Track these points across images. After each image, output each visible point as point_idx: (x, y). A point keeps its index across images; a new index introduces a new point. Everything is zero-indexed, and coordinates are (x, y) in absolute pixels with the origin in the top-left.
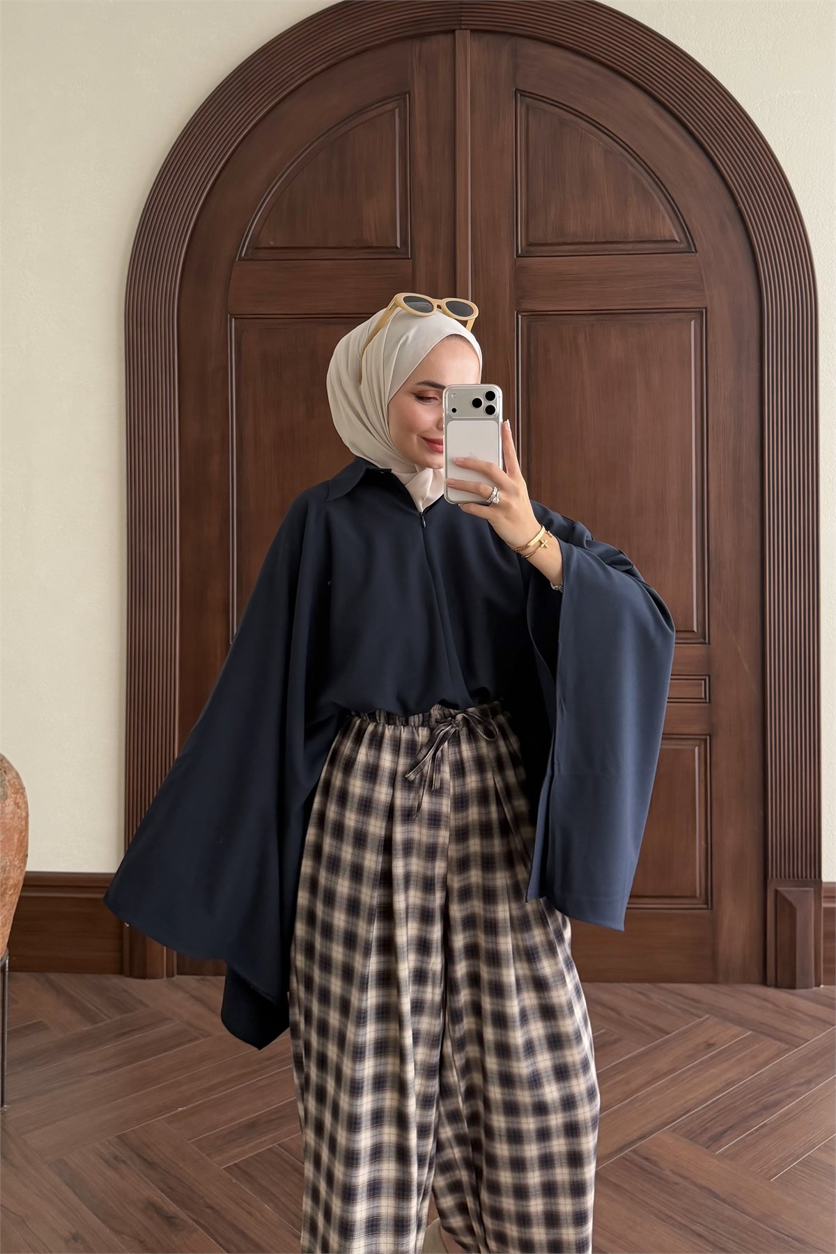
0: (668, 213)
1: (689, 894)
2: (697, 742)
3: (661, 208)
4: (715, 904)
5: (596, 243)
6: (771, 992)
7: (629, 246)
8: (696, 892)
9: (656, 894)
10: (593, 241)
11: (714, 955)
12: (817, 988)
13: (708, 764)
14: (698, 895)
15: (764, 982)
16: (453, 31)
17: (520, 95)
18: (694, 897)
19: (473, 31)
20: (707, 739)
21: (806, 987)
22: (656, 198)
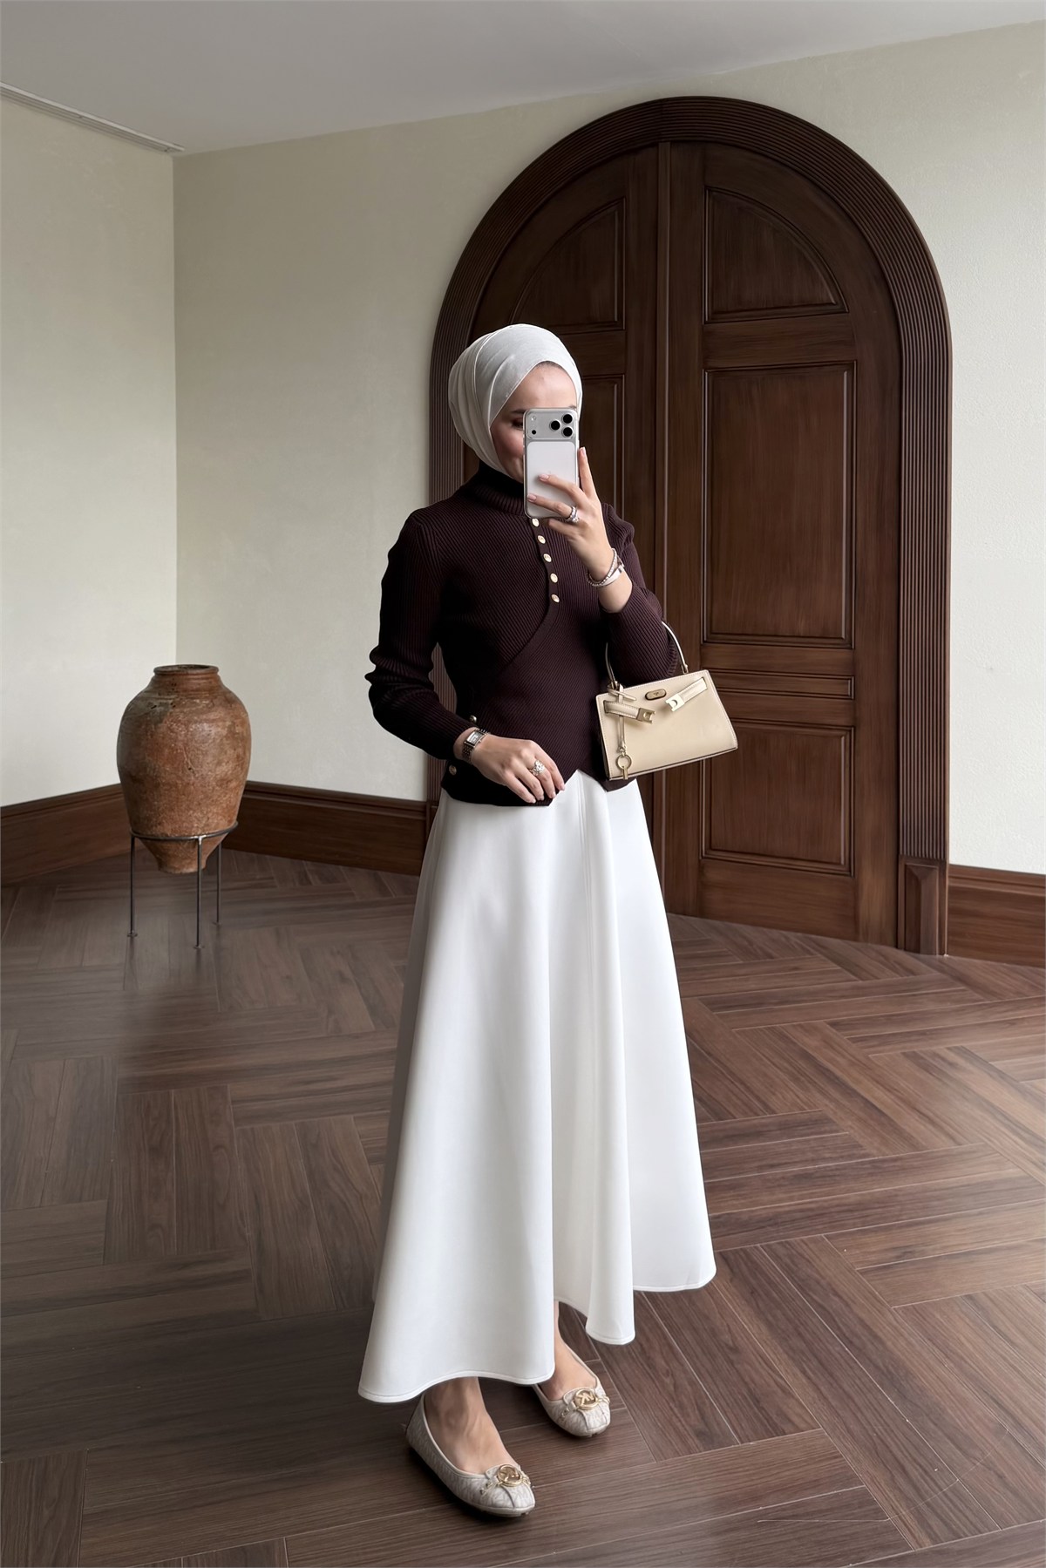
0: (825, 279)
1: (834, 861)
2: (844, 733)
3: (820, 275)
4: (856, 873)
5: (767, 309)
6: (901, 955)
7: (795, 310)
8: (840, 859)
9: (809, 858)
10: (765, 306)
11: (855, 918)
12: (941, 956)
13: (852, 751)
14: (842, 862)
15: (897, 947)
16: (655, 145)
17: (709, 191)
18: (839, 864)
19: (673, 142)
20: (852, 728)
21: (931, 952)
22: (815, 266)
